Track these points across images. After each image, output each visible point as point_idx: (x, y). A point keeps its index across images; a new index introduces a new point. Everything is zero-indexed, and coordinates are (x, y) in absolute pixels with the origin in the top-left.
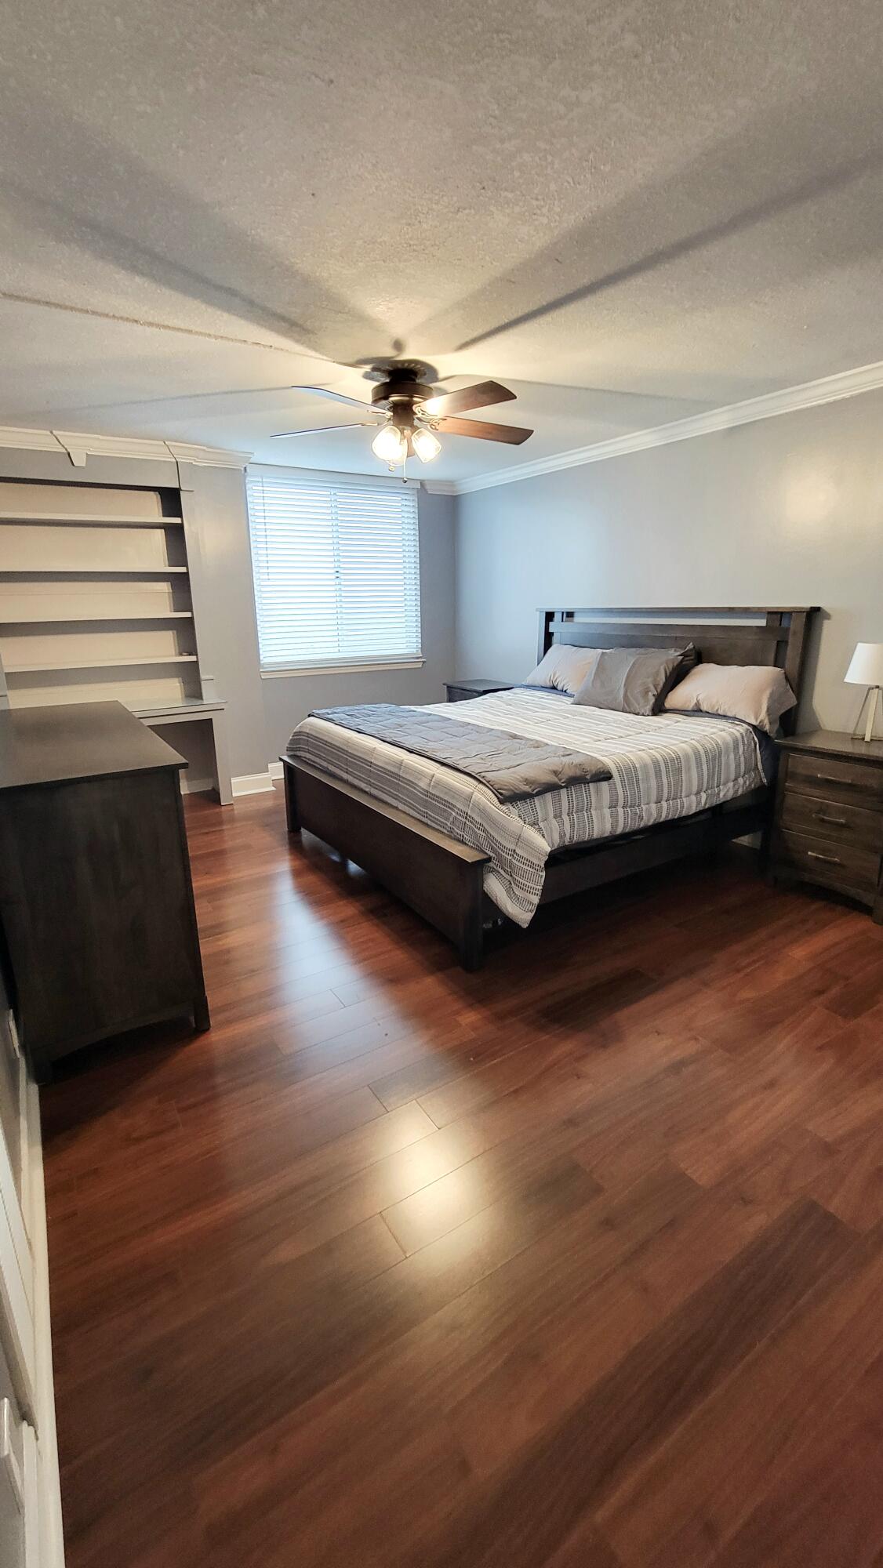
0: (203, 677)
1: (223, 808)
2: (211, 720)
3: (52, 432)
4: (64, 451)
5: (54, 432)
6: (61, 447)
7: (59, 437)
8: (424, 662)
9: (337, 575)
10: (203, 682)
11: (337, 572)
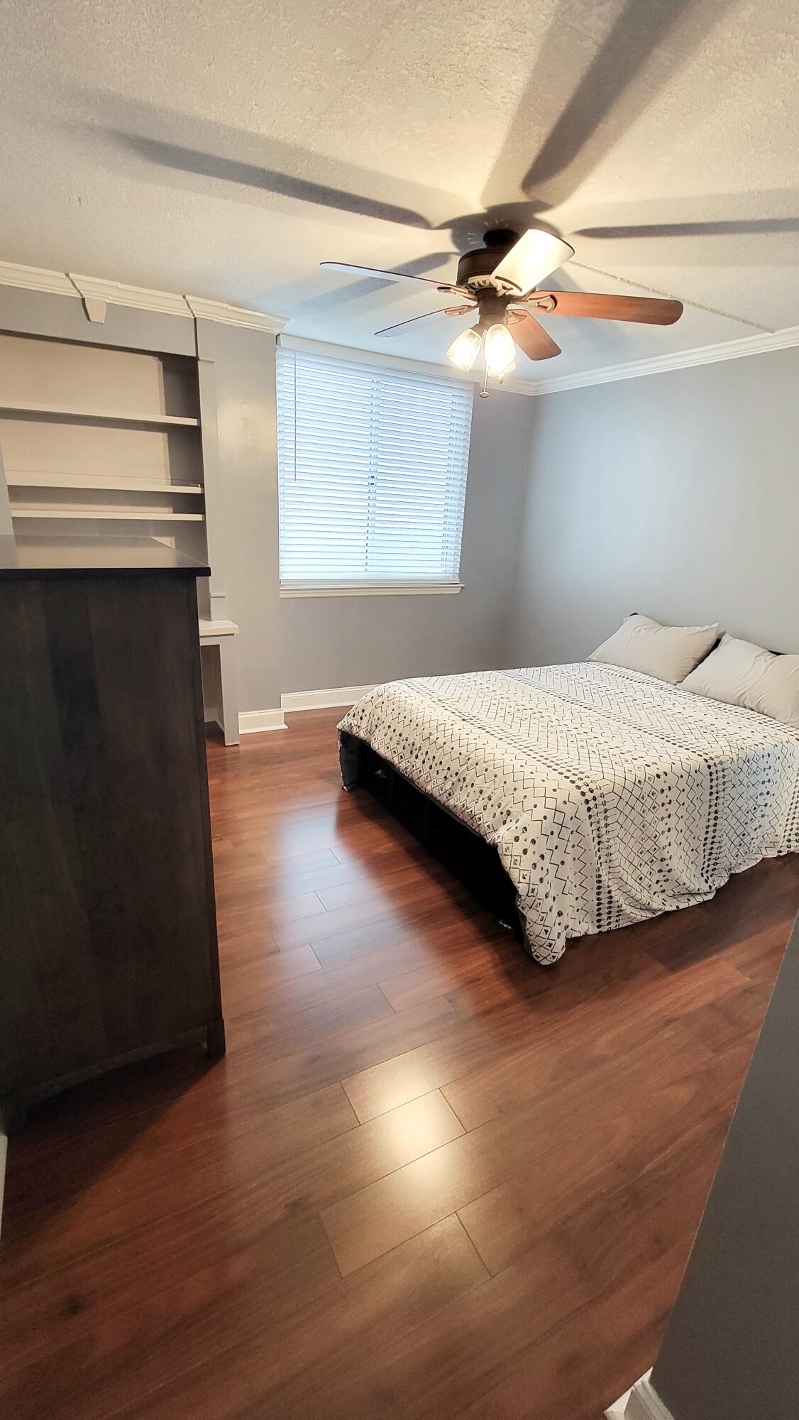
0: (213, 593)
1: (227, 749)
2: (217, 646)
3: (67, 275)
4: (79, 296)
5: (70, 274)
6: (76, 292)
7: (75, 282)
8: (462, 588)
9: (372, 481)
10: (212, 599)
11: (373, 477)
